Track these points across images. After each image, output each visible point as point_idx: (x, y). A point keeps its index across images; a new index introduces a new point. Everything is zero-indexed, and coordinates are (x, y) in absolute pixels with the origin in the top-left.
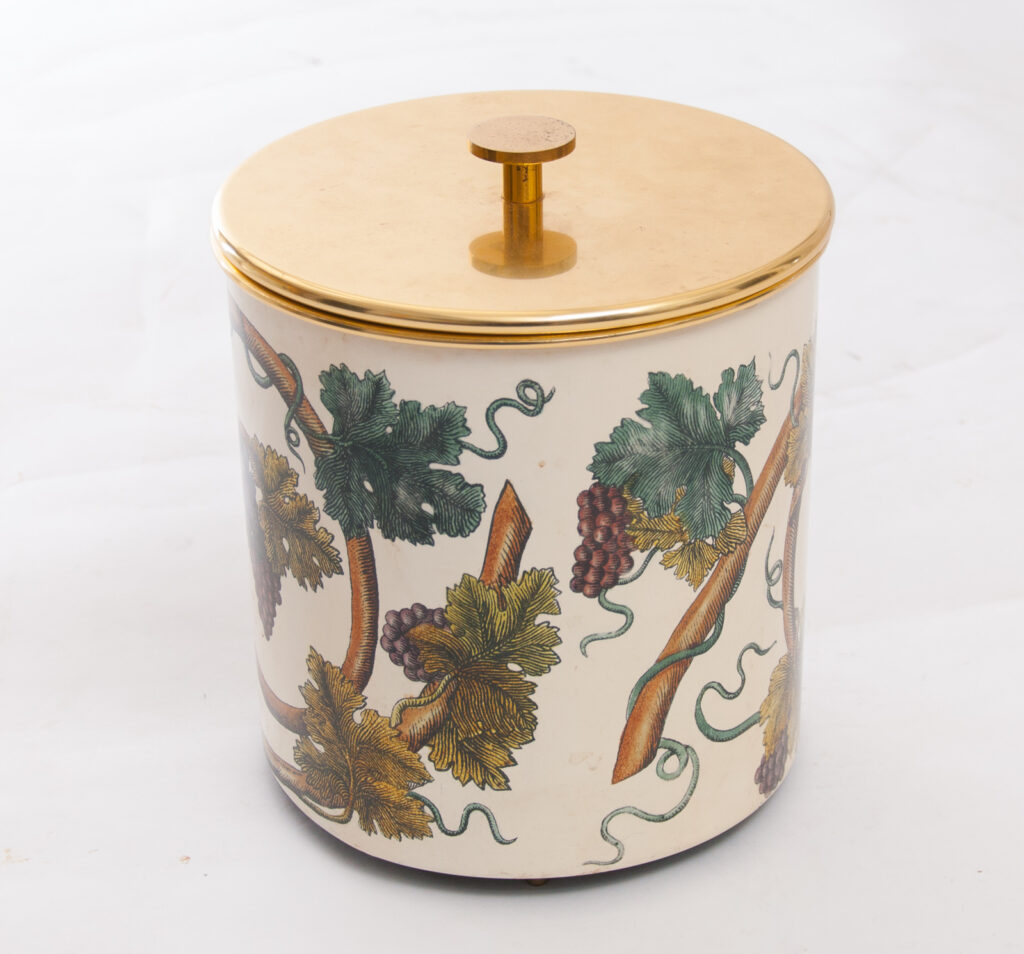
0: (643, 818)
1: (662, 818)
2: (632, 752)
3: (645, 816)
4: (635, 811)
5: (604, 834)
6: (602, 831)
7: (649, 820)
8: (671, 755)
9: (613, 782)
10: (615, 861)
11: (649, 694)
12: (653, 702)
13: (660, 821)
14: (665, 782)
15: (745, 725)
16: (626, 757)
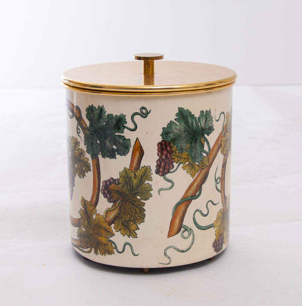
0: (177, 250)
1: (183, 251)
2: (174, 228)
3: (178, 250)
4: (174, 248)
5: (165, 254)
6: (164, 253)
7: (179, 251)
8: (186, 231)
9: (168, 237)
10: (168, 264)
11: (179, 209)
12: (180, 212)
13: (182, 252)
14: (184, 239)
15: (209, 227)
16: (172, 230)
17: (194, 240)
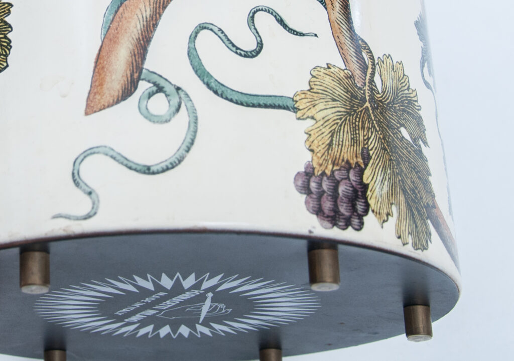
0: (122, 163)
1: (148, 170)
2: (108, 79)
3: (125, 162)
4: (111, 153)
5: (76, 180)
6: (73, 174)
7: (130, 168)
8: (157, 92)
9: (87, 114)
10: (88, 217)
11: (126, 15)
12: (133, 24)
13: (144, 173)
14: (151, 124)
15: (269, 101)
16: (101, 85)
17: (195, 132)
